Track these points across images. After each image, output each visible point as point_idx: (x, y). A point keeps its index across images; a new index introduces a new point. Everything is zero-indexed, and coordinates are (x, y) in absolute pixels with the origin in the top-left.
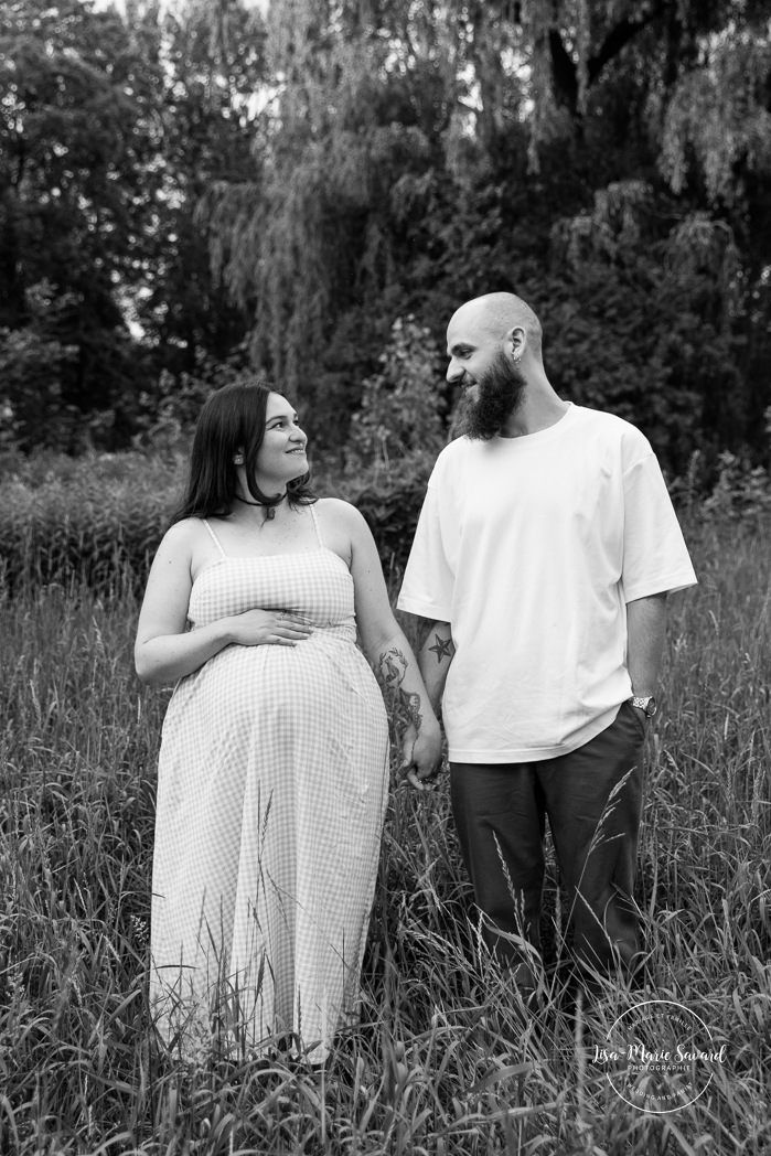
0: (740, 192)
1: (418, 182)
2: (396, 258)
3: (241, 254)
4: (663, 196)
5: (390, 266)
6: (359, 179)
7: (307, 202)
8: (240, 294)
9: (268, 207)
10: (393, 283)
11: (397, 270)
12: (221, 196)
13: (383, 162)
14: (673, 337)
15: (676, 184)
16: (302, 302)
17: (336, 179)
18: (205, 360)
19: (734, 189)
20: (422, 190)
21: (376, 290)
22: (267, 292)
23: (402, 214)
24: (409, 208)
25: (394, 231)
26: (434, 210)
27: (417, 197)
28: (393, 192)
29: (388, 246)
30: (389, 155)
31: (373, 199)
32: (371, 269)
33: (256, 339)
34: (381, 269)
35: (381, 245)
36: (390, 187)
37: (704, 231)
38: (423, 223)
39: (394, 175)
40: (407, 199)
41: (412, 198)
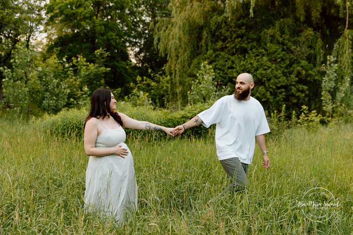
0: (323, 21)
1: (219, 18)
2: (212, 42)
3: (163, 39)
4: (298, 23)
5: (210, 44)
6: (200, 17)
7: (184, 24)
8: (163, 52)
9: (172, 25)
10: (210, 49)
11: (212, 45)
12: (158, 21)
13: (209, 11)
14: (299, 68)
15: (302, 19)
16: (181, 55)
17: (193, 17)
18: (151, 72)
19: (322, 21)
20: (220, 21)
21: (205, 51)
22: (171, 52)
23: (214, 28)
24: (216, 26)
25: (211, 34)
26: (224, 27)
27: (219, 23)
28: (211, 22)
29: (209, 38)
30: (211, 10)
31: (205, 23)
32: (204, 45)
33: (167, 66)
34: (207, 45)
35: (207, 37)
36: (210, 19)
37: (311, 35)
38: (220, 31)
39: (212, 16)
40: (216, 23)
41: (217, 23)
